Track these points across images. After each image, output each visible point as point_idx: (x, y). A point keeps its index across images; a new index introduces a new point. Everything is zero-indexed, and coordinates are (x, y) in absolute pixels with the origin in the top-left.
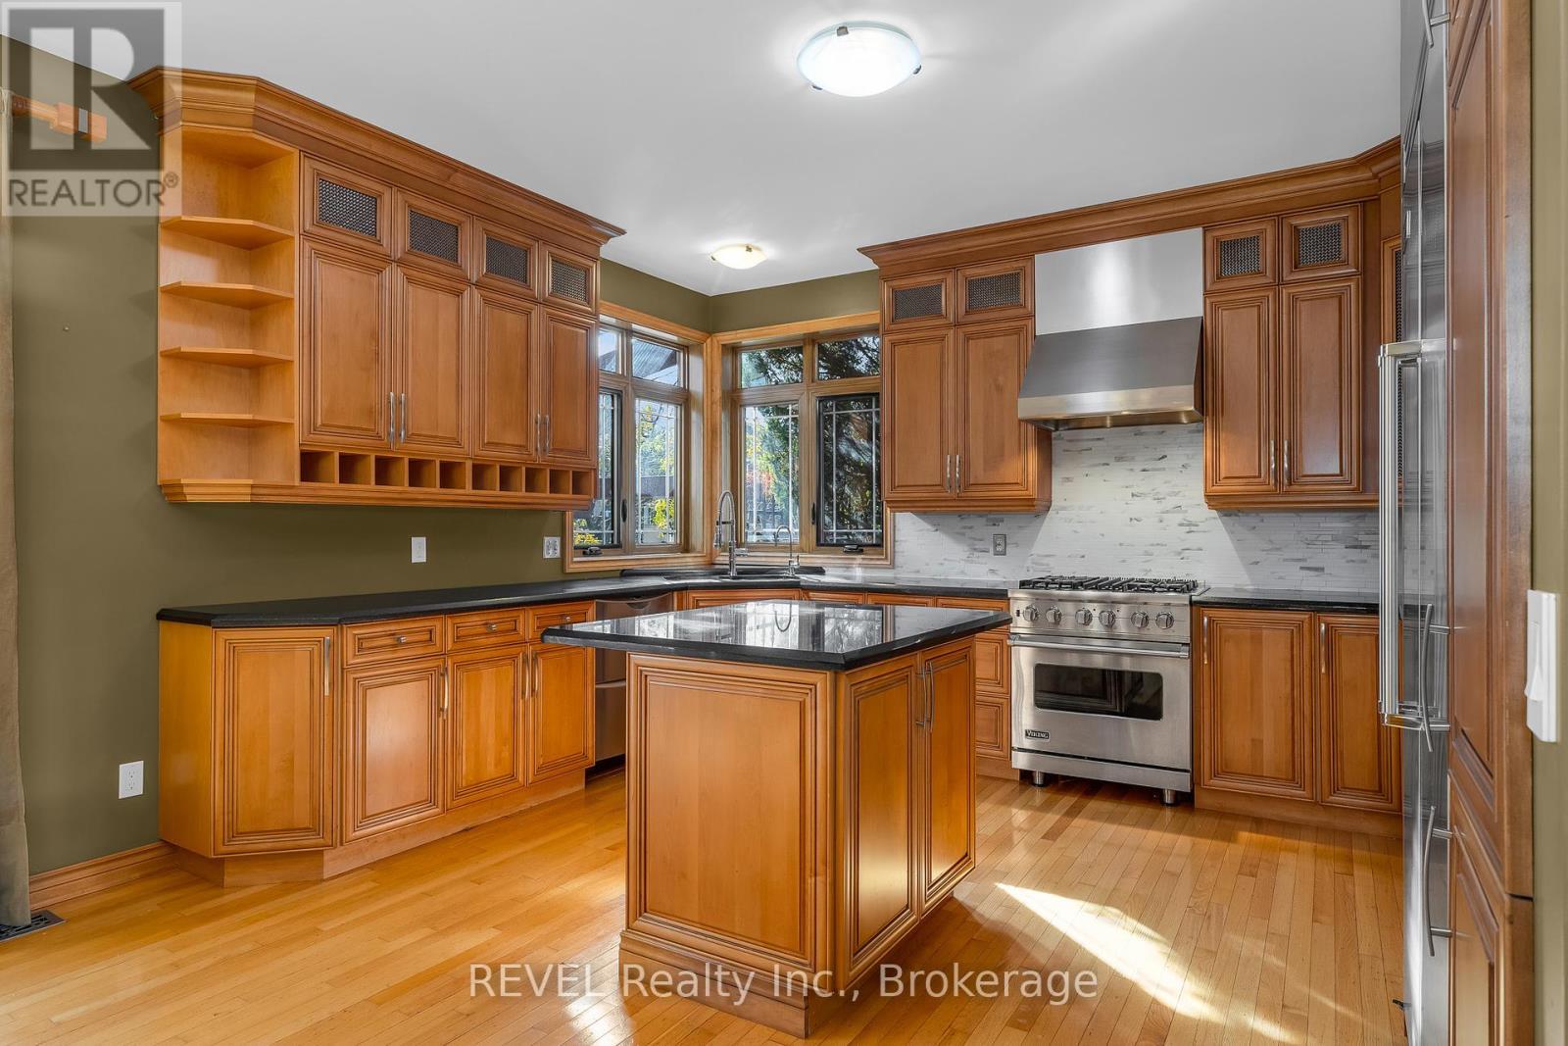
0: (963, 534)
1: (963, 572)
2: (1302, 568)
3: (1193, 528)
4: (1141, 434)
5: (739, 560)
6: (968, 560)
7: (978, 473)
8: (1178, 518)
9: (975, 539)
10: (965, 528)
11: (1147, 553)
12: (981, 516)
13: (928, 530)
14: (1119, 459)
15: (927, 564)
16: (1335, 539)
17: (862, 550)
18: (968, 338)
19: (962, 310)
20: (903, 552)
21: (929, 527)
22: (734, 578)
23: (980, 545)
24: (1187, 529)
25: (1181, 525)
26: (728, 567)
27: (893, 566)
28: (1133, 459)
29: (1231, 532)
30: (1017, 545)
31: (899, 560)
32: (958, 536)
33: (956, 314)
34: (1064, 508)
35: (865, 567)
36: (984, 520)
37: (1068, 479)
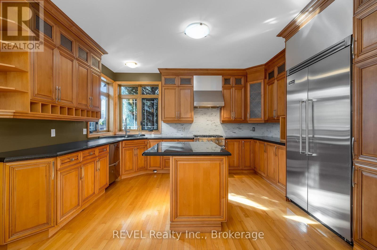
0: (176, 127)
1: (176, 135)
2: (233, 132)
3: (217, 126)
4: (208, 110)
5: (128, 133)
6: (177, 132)
7: (183, 116)
8: (214, 124)
9: (178, 128)
10: (177, 126)
11: (210, 130)
12: (180, 124)
13: (169, 127)
14: (205, 114)
15: (168, 133)
16: (237, 128)
17: (153, 131)
18: (181, 89)
19: (179, 84)
20: (163, 131)
21: (169, 126)
22: (127, 137)
23: (179, 129)
24: (216, 126)
25: (215, 125)
26: (125, 135)
27: (161, 134)
28: (207, 114)
29: (222, 127)
30: (186, 129)
31: (162, 132)
32: (175, 128)
33: (178, 85)
34: (195, 122)
35: (155, 134)
36: (180, 125)
37: (196, 117)
